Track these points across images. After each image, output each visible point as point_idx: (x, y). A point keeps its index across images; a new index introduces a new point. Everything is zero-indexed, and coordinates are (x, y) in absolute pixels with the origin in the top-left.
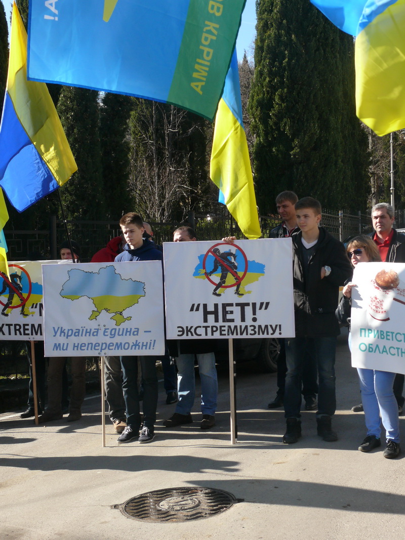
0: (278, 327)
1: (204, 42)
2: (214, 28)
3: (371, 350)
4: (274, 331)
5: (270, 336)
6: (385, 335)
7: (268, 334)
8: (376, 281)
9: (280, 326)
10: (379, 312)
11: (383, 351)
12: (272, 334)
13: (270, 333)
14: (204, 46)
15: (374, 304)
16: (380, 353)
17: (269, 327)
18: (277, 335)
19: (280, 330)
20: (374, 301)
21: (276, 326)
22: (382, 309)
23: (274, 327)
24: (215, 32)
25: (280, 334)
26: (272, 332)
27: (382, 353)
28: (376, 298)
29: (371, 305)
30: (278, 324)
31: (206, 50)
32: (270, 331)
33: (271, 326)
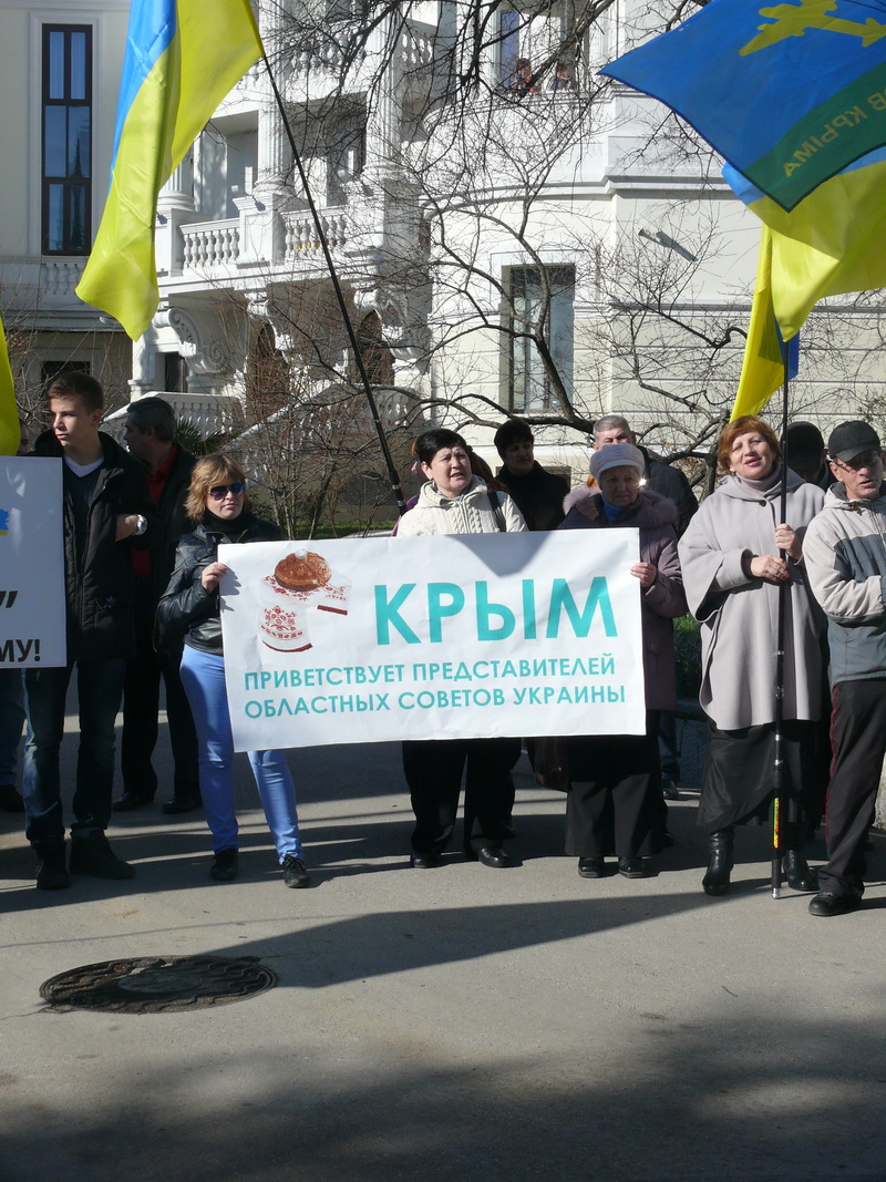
0: (33, 643)
1: (834, 122)
2: (860, 117)
3: (270, 711)
4: (25, 654)
5: (16, 665)
6: (302, 677)
7: (12, 659)
8: (277, 578)
9: (37, 642)
10: (287, 636)
11: (298, 709)
12: (20, 660)
13: (16, 659)
14: (833, 127)
15: (274, 621)
16: (291, 713)
17: (15, 645)
18: (30, 663)
19: (37, 652)
20: (274, 616)
21: (30, 642)
22: (293, 629)
23: (25, 645)
24: (858, 121)
25: (37, 659)
26: (21, 656)
27: (296, 713)
28: (278, 611)
29: (266, 626)
30: (34, 638)
31: (832, 131)
32: (18, 653)
33: (19, 642)
